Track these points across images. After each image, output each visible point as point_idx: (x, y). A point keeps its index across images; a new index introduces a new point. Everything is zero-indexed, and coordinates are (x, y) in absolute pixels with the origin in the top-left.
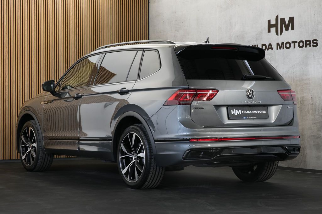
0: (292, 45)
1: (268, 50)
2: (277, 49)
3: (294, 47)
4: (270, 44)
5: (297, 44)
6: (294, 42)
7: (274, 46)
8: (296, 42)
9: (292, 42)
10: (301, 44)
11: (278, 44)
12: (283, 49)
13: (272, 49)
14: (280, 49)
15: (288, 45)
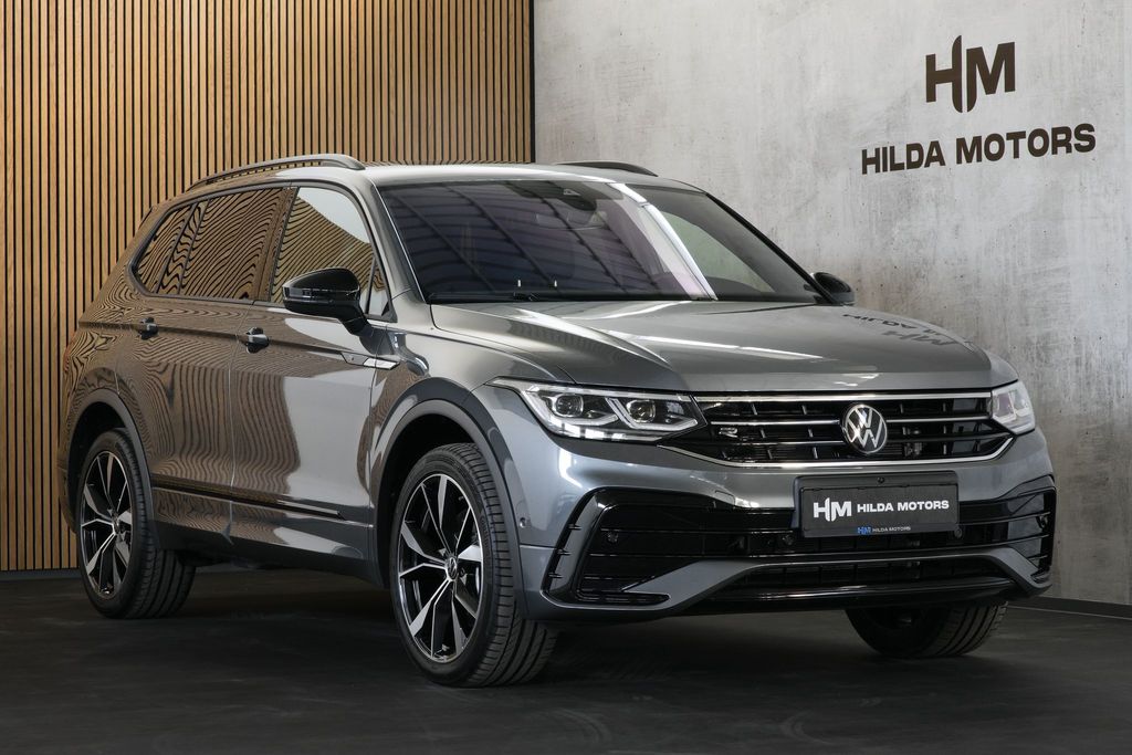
0: (1009, 145)
1: (927, 165)
2: (959, 161)
3: (1016, 155)
4: (935, 145)
5: (1023, 143)
6: (1015, 136)
7: (949, 152)
8: (1022, 135)
9: (1010, 136)
10: (1038, 143)
11: (961, 143)
12: (979, 159)
13: (943, 163)
14: (969, 160)
15: (994, 147)
